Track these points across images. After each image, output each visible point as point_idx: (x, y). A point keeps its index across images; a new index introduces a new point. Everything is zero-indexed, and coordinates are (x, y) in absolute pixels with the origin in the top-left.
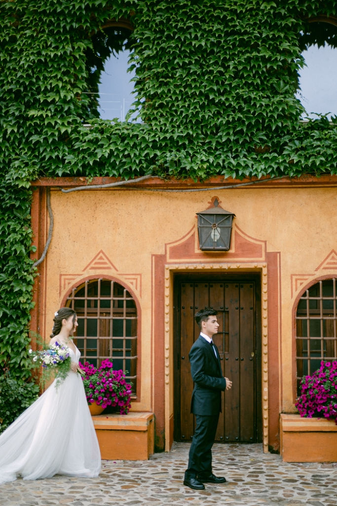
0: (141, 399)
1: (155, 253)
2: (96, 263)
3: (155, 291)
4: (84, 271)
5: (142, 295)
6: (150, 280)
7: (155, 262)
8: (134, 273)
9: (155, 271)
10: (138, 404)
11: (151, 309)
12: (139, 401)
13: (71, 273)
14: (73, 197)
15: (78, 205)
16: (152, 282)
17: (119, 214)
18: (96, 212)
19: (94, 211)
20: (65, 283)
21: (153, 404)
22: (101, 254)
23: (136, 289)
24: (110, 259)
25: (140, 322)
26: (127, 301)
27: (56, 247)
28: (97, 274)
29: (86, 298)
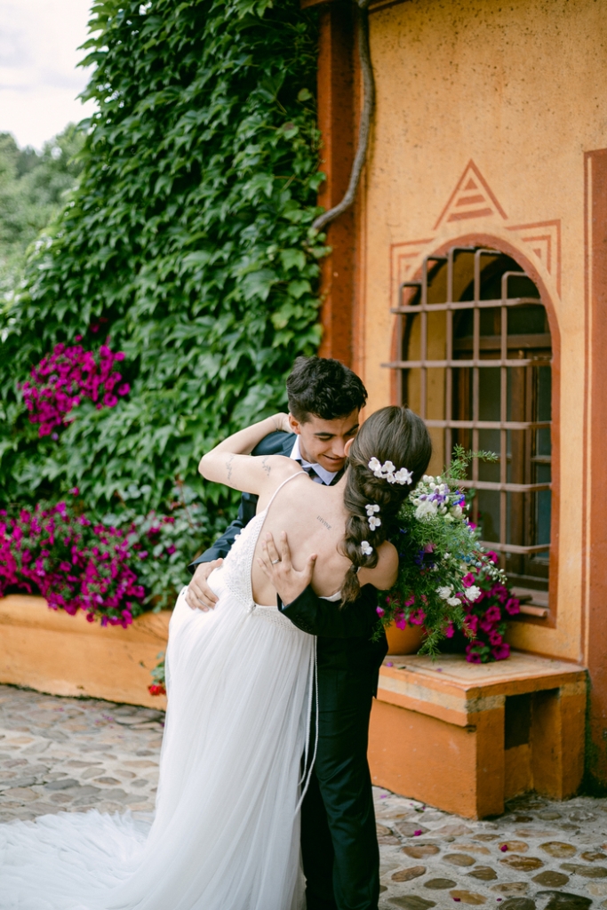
0: (558, 620)
1: (592, 148)
2: (462, 202)
3: (594, 273)
4: (435, 228)
5: (563, 288)
6: (582, 237)
7: (593, 174)
8: (544, 219)
9: (594, 207)
10: (550, 633)
11: (582, 333)
12: (553, 626)
13: (411, 238)
14: (410, 19)
15: (421, 38)
16: (586, 243)
17: (506, 40)
18: (456, 47)
19: (453, 44)
20: (399, 266)
21: (587, 642)
22: (471, 174)
23: (549, 268)
24: (490, 183)
25: (558, 373)
26: (509, 309)
27: (382, 170)
28: (463, 233)
29: (424, 306)
